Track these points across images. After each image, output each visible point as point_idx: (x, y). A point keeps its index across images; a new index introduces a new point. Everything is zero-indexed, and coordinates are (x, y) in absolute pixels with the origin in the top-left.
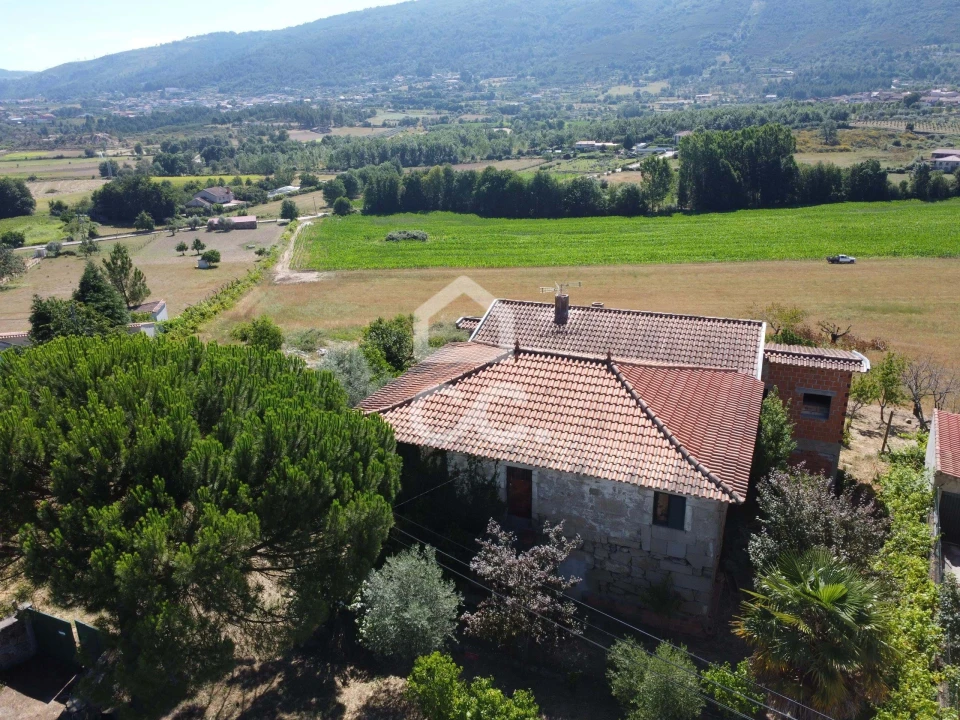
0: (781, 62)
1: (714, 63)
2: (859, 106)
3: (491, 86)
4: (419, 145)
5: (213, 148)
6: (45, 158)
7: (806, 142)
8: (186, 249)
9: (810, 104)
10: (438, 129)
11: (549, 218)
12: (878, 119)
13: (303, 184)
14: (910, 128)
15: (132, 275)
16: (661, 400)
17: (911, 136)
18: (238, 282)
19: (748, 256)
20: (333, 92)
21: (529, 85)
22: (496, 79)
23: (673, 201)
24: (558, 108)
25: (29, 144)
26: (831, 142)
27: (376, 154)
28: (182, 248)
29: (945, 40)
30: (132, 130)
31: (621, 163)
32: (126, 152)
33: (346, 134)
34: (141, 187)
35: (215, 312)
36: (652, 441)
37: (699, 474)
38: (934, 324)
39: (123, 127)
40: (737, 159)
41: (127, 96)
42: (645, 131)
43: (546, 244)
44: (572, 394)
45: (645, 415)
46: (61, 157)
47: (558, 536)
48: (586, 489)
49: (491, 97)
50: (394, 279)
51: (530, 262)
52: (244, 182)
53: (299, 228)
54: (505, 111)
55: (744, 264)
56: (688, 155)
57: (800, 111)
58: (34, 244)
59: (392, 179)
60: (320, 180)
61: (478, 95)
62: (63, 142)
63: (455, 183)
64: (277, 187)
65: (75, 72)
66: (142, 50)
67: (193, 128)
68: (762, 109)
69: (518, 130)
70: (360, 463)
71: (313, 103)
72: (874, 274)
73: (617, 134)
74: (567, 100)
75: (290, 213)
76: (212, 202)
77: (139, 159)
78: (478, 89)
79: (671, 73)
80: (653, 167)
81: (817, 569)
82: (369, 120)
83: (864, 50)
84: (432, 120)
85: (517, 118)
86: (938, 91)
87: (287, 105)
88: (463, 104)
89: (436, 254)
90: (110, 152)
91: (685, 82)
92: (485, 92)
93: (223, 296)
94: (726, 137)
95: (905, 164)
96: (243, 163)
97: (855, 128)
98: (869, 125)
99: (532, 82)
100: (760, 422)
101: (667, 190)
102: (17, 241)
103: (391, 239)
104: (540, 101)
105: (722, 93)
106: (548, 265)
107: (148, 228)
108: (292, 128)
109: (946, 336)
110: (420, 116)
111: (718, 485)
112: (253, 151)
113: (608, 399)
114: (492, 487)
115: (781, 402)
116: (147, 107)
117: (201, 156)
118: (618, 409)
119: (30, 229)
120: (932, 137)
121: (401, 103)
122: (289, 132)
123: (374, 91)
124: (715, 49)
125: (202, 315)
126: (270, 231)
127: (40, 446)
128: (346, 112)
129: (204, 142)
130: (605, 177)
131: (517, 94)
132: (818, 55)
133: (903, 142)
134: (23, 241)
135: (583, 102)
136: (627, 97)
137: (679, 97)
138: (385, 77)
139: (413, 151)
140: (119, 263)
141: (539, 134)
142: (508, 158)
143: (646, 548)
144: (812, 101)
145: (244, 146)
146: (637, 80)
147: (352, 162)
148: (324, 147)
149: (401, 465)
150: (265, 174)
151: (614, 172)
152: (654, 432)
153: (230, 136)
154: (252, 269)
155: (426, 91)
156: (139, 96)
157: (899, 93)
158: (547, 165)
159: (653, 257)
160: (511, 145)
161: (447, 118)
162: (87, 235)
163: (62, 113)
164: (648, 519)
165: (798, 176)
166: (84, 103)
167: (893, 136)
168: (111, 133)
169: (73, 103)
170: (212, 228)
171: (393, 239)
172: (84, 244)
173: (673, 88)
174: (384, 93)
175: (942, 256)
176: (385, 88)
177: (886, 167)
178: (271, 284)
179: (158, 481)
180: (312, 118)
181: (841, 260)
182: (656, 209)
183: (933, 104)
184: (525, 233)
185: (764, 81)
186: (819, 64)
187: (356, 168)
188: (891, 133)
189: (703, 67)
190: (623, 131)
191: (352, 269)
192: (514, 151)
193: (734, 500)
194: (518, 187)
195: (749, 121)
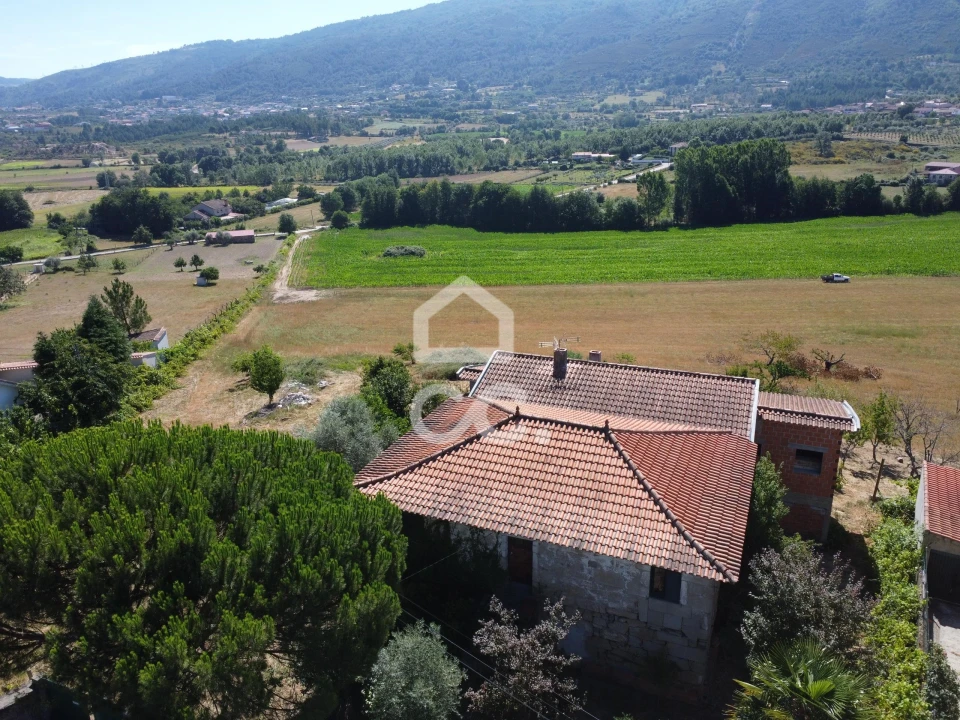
0: (776, 72)
1: (710, 73)
2: (853, 118)
3: (487, 95)
4: (416, 156)
5: (211, 159)
6: (42, 168)
7: (801, 154)
8: (185, 265)
9: (805, 115)
10: (435, 140)
11: (546, 232)
12: (872, 131)
13: (300, 196)
14: (904, 140)
15: (133, 302)
16: (657, 470)
17: (905, 148)
18: (237, 302)
19: (743, 274)
20: (331, 101)
21: (526, 94)
22: (493, 88)
23: (669, 216)
24: (555, 118)
25: (26, 154)
26: (826, 154)
27: (373, 165)
28: (180, 264)
29: (938, 51)
30: (129, 139)
31: (618, 174)
32: (124, 161)
33: (343, 145)
34: (139, 200)
35: (215, 337)
36: (649, 514)
37: (694, 551)
38: (927, 349)
39: (120, 136)
40: (733, 174)
41: (124, 104)
42: (641, 142)
43: (543, 261)
44: (571, 463)
45: (642, 486)
46: (59, 167)
47: (558, 613)
48: (585, 561)
49: (488, 106)
50: (392, 298)
51: (527, 279)
52: (242, 193)
53: (297, 242)
54: (501, 120)
55: (739, 283)
56: (683, 169)
57: (794, 122)
58: (33, 259)
59: (389, 193)
60: (318, 192)
61: (474, 104)
62: (60, 151)
63: (452, 197)
64: (274, 200)
65: (72, 80)
66: (139, 58)
67: (191, 137)
68: (757, 119)
69: (515, 141)
70: (369, 552)
71: (309, 112)
72: (868, 293)
73: (613, 144)
74: (563, 109)
75: (287, 226)
76: (210, 215)
77: (136, 169)
78: (475, 97)
79: (667, 82)
80: (649, 182)
81: (806, 661)
82: (366, 129)
83: (858, 60)
84: (429, 129)
85: (513, 127)
86: (931, 102)
87: (284, 114)
88: (460, 113)
89: (434, 272)
90: (107, 162)
91: (681, 92)
92: (482, 101)
93: (223, 318)
94: (722, 151)
95: (900, 177)
96: (241, 174)
97: (849, 139)
98: (864, 136)
99: (529, 91)
100: (753, 489)
101: (663, 205)
102: (15, 255)
103: (388, 254)
104: (536, 110)
105: (717, 102)
106: (545, 284)
107: (145, 242)
108: (289, 137)
109: (938, 362)
110: (417, 125)
111: (712, 563)
112: (250, 162)
113: (606, 469)
114: (493, 555)
115: (774, 465)
116: (144, 115)
117: (199, 167)
118: (616, 480)
119: (28, 242)
120: (926, 149)
121: (397, 112)
122: (286, 141)
123: (371, 99)
124: (711, 59)
125: (203, 341)
126: (269, 246)
127: (65, 550)
128: (343, 121)
129: (201, 152)
130: (601, 190)
131: (514, 103)
132: (812, 65)
133: (897, 154)
134: (21, 255)
135: (579, 111)
136: (623, 107)
137: (674, 106)
138: (382, 86)
139: (410, 162)
140: (121, 291)
141: (536, 145)
142: (505, 169)
143: (643, 618)
144: (806, 111)
145: (241, 157)
146: (633, 89)
147: (350, 173)
148: (321, 158)
149: (407, 545)
150: (263, 185)
151: (610, 184)
152: (651, 504)
153: (228, 146)
154: (250, 286)
155: (424, 100)
156: (136, 104)
157: (893, 103)
158: (543, 176)
159: (649, 275)
160: (508, 156)
161: (443, 127)
162: (85, 249)
163: (58, 122)
164: (645, 592)
165: (793, 190)
166: (81, 112)
167: (887, 148)
168: (108, 142)
169: (70, 111)
170: (210, 242)
171: (390, 255)
172: (82, 259)
173: (668, 97)
174: (381, 101)
175: (935, 275)
176: (382, 97)
177: (880, 180)
178: (271, 304)
179: (178, 586)
180: (309, 128)
181: (835, 279)
182: (653, 223)
183: (927, 115)
184: (522, 249)
185: (760, 91)
186: (813, 74)
187: (353, 179)
188: (885, 144)
189: (699, 76)
190: (619, 142)
191: (351, 288)
192: (511, 162)
193: (727, 580)
194: (515, 201)
195: (744, 132)
